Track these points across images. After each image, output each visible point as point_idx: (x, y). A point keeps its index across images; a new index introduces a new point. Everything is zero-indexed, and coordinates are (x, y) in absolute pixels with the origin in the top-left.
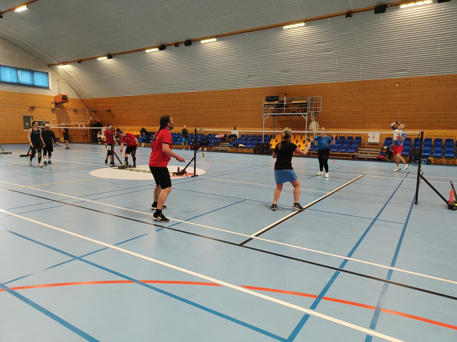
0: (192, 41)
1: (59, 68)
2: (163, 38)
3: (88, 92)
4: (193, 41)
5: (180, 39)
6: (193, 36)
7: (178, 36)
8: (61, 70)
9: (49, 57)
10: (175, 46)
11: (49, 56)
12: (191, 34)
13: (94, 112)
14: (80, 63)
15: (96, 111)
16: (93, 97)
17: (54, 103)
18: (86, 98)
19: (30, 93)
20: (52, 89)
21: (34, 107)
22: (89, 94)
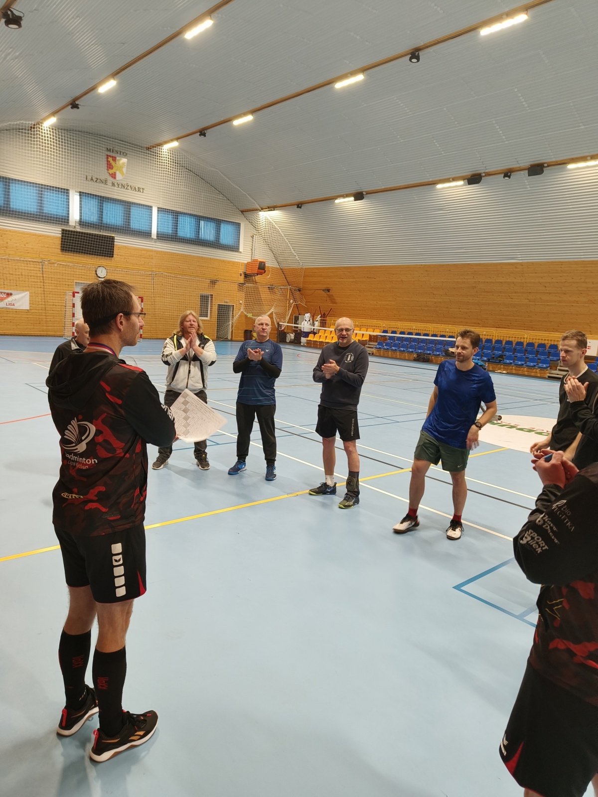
0: (546, 165)
1: (261, 215)
2: (482, 162)
3: (297, 257)
4: (548, 166)
5: (519, 162)
6: (552, 157)
7: (516, 157)
9: (250, 198)
10: (504, 177)
11: (250, 195)
12: (550, 151)
13: (299, 291)
14: (300, 208)
15: (303, 290)
16: (303, 265)
17: (244, 274)
18: (290, 266)
19: (212, 257)
20: (244, 251)
21: (215, 281)
22: (298, 261)
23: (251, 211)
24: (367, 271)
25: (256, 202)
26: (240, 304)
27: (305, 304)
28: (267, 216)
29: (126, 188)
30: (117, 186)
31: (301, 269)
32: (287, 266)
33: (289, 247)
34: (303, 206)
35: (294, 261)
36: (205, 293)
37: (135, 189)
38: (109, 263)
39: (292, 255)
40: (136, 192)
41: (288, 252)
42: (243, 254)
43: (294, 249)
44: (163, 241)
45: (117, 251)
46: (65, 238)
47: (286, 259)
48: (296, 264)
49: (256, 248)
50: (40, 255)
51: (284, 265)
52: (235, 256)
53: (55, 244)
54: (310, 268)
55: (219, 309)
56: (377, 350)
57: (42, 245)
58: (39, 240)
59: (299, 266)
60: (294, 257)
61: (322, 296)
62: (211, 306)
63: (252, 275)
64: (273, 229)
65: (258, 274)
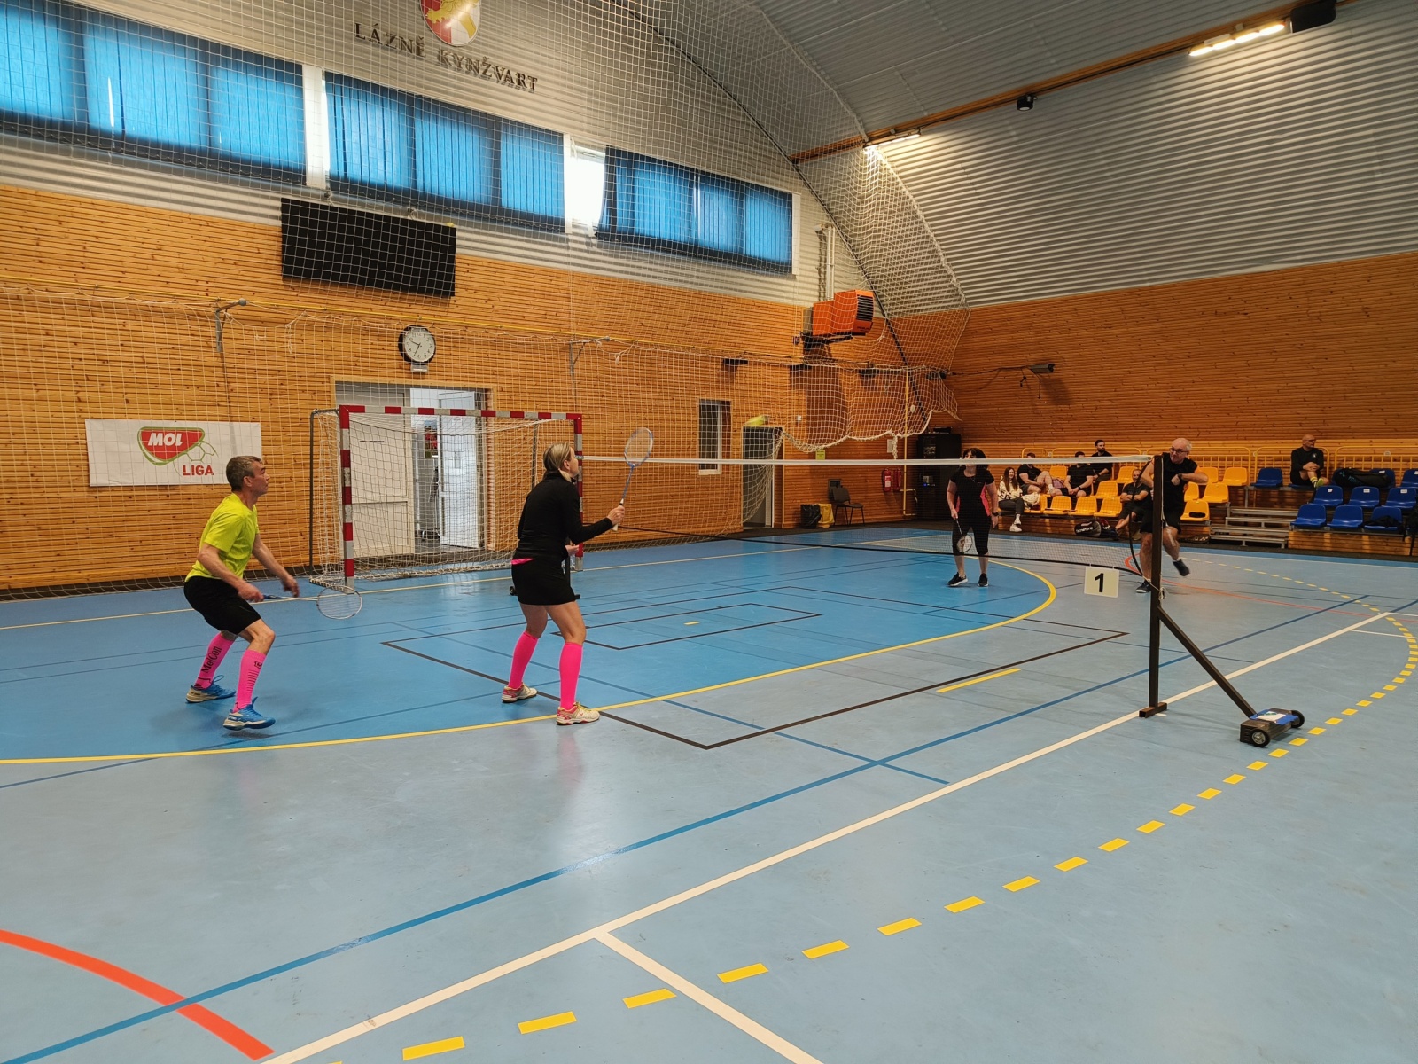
1: (867, 160)
8: (875, 168)
11: (843, 96)
13: (943, 376)
14: (1030, 105)
15: (954, 374)
16: (968, 301)
17: (803, 338)
18: (919, 311)
19: (723, 291)
20: (800, 275)
21: (737, 361)
22: (953, 291)
23: (830, 152)
24: (1220, 292)
25: (858, 115)
26: (797, 424)
27: (958, 414)
28: (884, 162)
29: (481, 72)
30: (454, 66)
31: (962, 312)
32: (911, 311)
33: (934, 251)
34: (1040, 99)
35: (939, 293)
36: (711, 398)
37: (508, 77)
38: (441, 314)
39: (938, 275)
40: (513, 90)
41: (925, 269)
42: (800, 281)
43: (949, 257)
44: (595, 245)
45: (462, 274)
46: (293, 231)
47: (911, 289)
48: (945, 302)
49: (831, 266)
50: (210, 289)
51: (901, 308)
52: (783, 288)
53: (261, 251)
54: (992, 308)
55: (746, 442)
56: (1304, 533)
57: (216, 255)
58: (204, 238)
59: (953, 306)
60: (945, 279)
61: (1021, 385)
62: (727, 436)
63: (824, 341)
64: (891, 201)
65: (854, 334)
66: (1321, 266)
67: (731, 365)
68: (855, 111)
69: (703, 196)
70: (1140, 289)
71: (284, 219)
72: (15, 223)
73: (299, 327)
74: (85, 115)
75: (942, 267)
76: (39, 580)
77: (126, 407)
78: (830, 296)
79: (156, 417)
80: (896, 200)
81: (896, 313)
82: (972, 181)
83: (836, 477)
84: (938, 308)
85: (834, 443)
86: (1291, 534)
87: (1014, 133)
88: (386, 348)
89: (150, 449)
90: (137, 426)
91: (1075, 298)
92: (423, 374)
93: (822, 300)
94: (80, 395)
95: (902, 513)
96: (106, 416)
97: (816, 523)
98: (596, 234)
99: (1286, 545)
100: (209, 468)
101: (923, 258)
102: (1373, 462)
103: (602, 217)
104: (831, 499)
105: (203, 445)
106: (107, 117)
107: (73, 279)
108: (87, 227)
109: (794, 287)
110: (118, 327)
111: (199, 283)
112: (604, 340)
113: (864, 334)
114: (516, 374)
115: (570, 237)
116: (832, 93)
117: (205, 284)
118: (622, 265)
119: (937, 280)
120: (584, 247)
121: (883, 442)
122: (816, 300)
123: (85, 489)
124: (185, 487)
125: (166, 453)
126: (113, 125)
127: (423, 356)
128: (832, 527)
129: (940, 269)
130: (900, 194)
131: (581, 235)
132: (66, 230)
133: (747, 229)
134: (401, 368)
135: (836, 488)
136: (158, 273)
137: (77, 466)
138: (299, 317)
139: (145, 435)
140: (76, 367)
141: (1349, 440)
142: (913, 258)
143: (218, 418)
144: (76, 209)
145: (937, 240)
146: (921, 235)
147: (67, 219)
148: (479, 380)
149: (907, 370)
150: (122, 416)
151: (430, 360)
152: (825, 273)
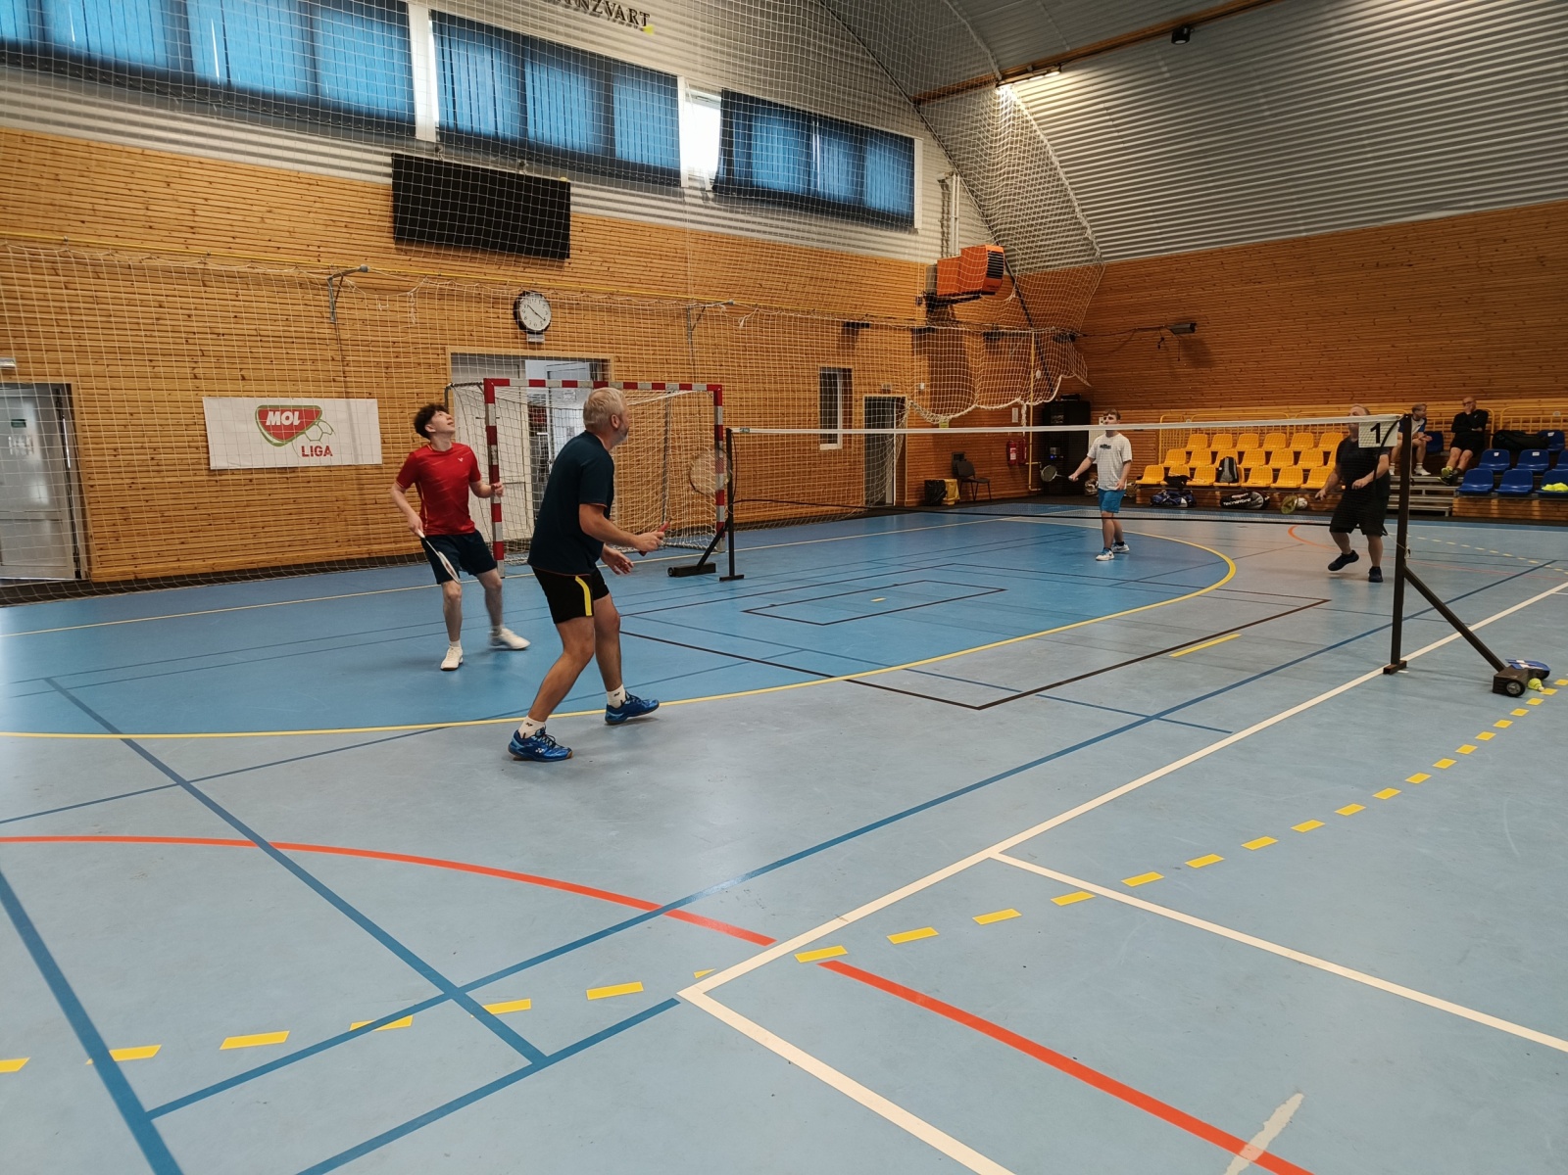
1: (1000, 100)
3: (1088, 232)
8: (1008, 110)
13: (1073, 338)
14: (1186, 38)
15: (1085, 335)
16: (1104, 256)
17: (927, 298)
18: (1047, 267)
19: (846, 248)
20: (923, 229)
21: (858, 324)
22: (1087, 245)
23: (958, 91)
24: (1383, 242)
25: (991, 51)
26: (920, 392)
27: (1088, 380)
28: (1019, 102)
29: (591, 8)
30: (563, 2)
31: (1096, 267)
32: (1039, 267)
33: (1068, 201)
34: (1199, 31)
35: (1073, 247)
36: (832, 366)
37: (620, 14)
38: (556, 278)
39: (1072, 227)
40: (624, 28)
41: (1059, 221)
42: (922, 236)
43: (1084, 207)
44: (714, 200)
45: (577, 233)
46: (407, 188)
47: (1043, 243)
48: (1078, 257)
49: (956, 219)
50: (322, 255)
51: (1032, 263)
52: (904, 243)
53: (372, 212)
54: (1129, 263)
55: (868, 413)
56: (1469, 500)
57: (326, 217)
58: (312, 199)
59: (1087, 261)
60: (1079, 232)
61: (1159, 347)
62: (848, 407)
63: (948, 301)
64: (1025, 146)
65: (984, 293)
66: (1497, 212)
67: (852, 328)
68: (988, 46)
69: (823, 141)
70: (1294, 240)
71: (396, 176)
72: (123, 185)
73: (422, 294)
74: (189, 65)
75: (1076, 218)
76: (163, 570)
77: (243, 383)
78: (955, 251)
79: (272, 394)
80: (1030, 144)
81: (1027, 269)
82: (1116, 122)
83: (960, 450)
84: (1072, 263)
85: (962, 413)
86: (1455, 501)
87: (1165, 69)
88: (501, 316)
89: (267, 428)
90: (253, 404)
91: (1222, 250)
92: (540, 344)
93: (945, 256)
94: (196, 371)
95: (1027, 488)
96: (223, 393)
97: (941, 500)
98: (715, 188)
99: (1450, 513)
100: (328, 448)
101: (1057, 209)
102: (1541, 424)
103: (719, 168)
104: (955, 474)
105: (321, 424)
106: (212, 67)
107: (183, 246)
108: (196, 189)
109: (916, 242)
110: (229, 297)
111: (311, 248)
112: (728, 304)
113: (993, 293)
114: (633, 342)
115: (687, 191)
116: (964, 26)
117: (316, 249)
118: (737, 220)
119: (1071, 233)
120: (700, 202)
121: (1008, 412)
122: (940, 256)
123: (205, 472)
124: (306, 469)
125: (285, 434)
126: (218, 75)
127: (539, 324)
128: (957, 503)
129: (1074, 221)
130: (1034, 138)
131: (696, 189)
132: (174, 192)
133: (868, 181)
134: (517, 338)
135: (960, 459)
136: (267, 238)
137: (197, 448)
138: (421, 284)
139: (263, 414)
140: (190, 341)
141: (1516, 401)
142: (1046, 208)
143: (334, 395)
144: (184, 169)
145: (1072, 189)
146: (1056, 183)
147: (174, 180)
148: (595, 349)
149: (1032, 331)
150: (237, 393)
151: (546, 330)
152: (948, 227)
